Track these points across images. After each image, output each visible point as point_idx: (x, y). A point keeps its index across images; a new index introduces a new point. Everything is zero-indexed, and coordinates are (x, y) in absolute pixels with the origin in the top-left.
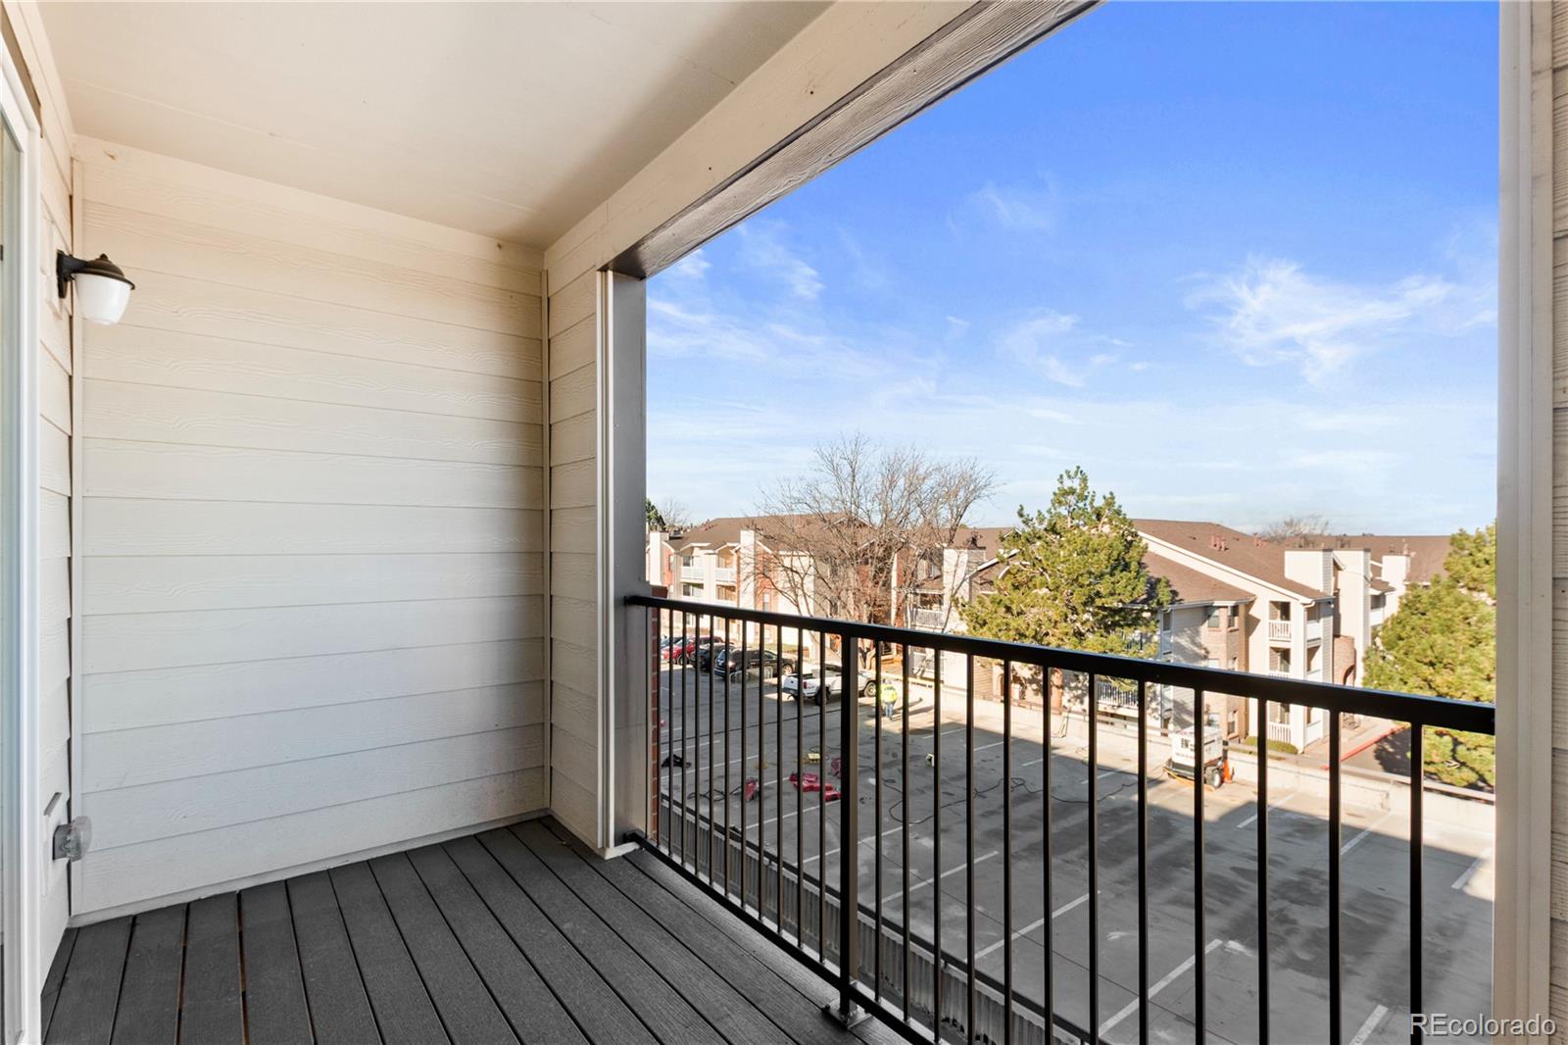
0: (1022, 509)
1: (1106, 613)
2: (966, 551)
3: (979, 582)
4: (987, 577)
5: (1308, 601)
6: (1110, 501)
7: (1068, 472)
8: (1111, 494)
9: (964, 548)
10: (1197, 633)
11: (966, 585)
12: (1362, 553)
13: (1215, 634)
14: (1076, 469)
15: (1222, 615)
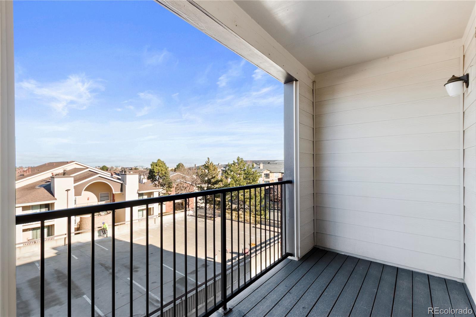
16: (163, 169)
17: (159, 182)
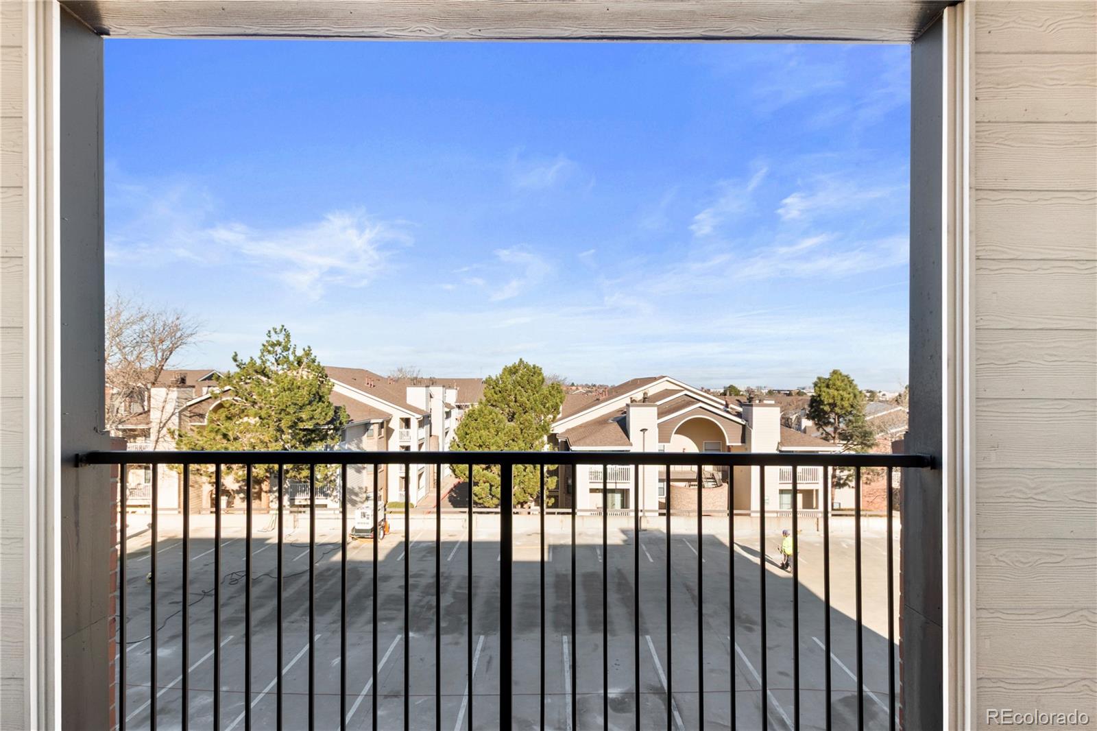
0: (236, 355)
1: (305, 433)
2: (175, 389)
3: (189, 415)
4: (196, 411)
5: (419, 416)
6: (308, 353)
7: (275, 329)
8: (309, 347)
9: (174, 387)
10: (361, 441)
11: (175, 419)
12: (441, 388)
13: (371, 441)
14: (281, 327)
15: (375, 428)
16: (846, 395)
17: (836, 429)
